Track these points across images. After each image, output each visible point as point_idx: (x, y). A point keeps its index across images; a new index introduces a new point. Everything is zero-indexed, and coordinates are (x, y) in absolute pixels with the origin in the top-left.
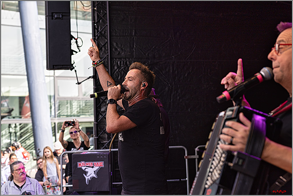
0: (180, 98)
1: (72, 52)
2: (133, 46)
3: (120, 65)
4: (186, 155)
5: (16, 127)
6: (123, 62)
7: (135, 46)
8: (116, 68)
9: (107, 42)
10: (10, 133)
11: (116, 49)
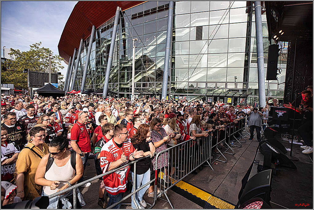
1: (277, 74)
5: (253, 98)
8: (296, 79)
9: (293, 70)
10: (251, 100)
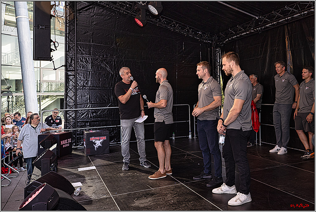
1: (51, 50)
2: (91, 49)
3: (83, 60)
5: (12, 98)
6: (85, 58)
8: (80, 61)
9: (75, 46)
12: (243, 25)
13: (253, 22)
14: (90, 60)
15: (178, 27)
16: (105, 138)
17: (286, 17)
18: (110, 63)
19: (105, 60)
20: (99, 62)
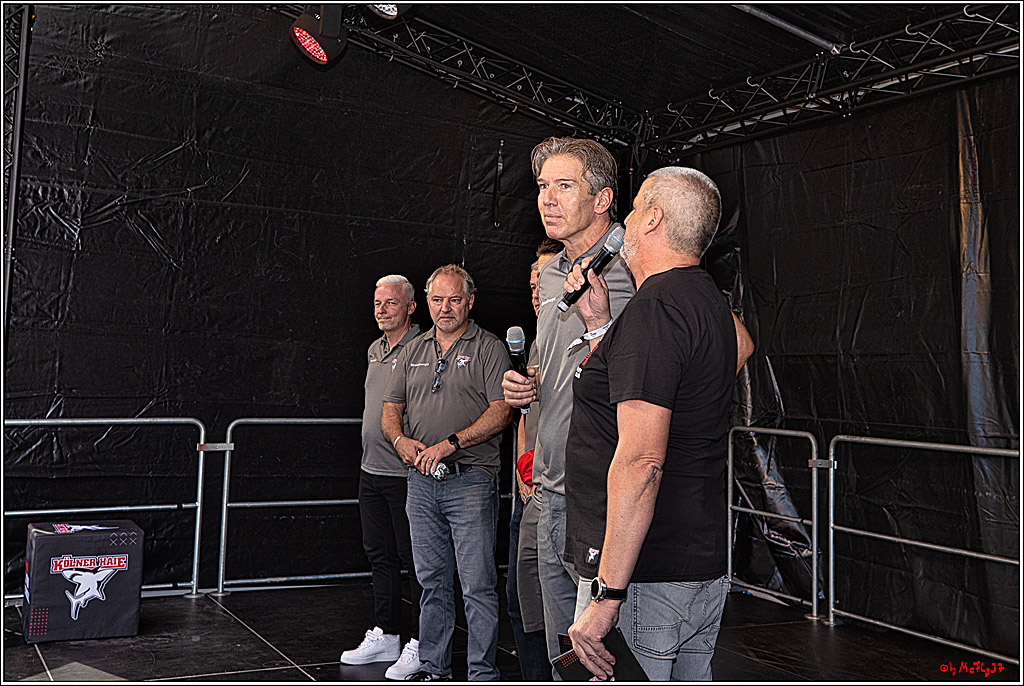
0: (195, 296)
2: (86, 153)
3: (44, 197)
4: (202, 443)
6: (54, 189)
7: (89, 153)
11: (36, 154)
12: (774, 77)
13: (816, 68)
14: (79, 198)
15: (482, 73)
16: (120, 562)
17: (966, 56)
18: (167, 218)
19: (145, 202)
20: (116, 212)
